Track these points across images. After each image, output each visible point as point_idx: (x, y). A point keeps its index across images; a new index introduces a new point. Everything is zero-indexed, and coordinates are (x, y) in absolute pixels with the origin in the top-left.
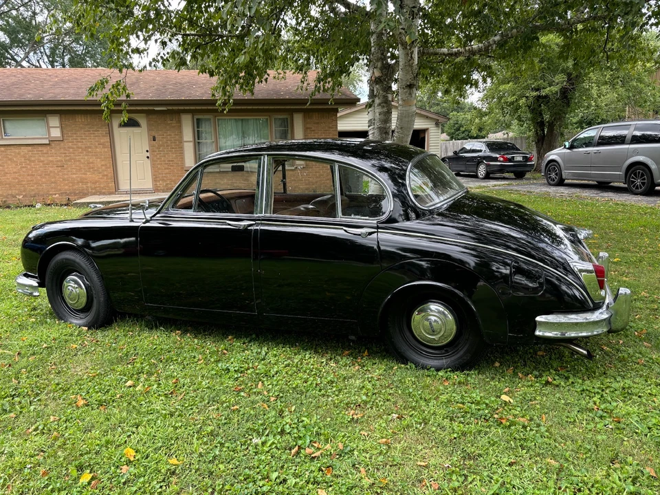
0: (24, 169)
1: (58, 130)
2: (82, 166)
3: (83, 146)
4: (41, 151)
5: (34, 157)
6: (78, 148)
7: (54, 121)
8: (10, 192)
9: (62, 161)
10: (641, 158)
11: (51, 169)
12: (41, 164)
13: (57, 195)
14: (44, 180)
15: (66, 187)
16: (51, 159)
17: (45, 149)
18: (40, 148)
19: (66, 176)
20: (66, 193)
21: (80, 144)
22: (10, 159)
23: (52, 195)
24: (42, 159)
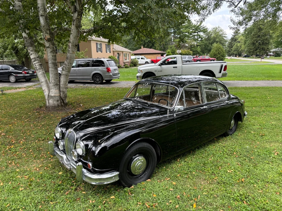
10: (99, 72)
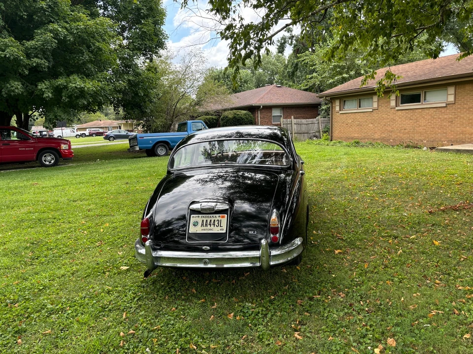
0: (429, 124)
1: (453, 96)
2: (464, 121)
3: (468, 107)
4: (441, 111)
5: (436, 115)
6: (464, 108)
7: (451, 90)
8: (420, 138)
9: (452, 118)
11: (445, 124)
12: (439, 120)
13: (446, 142)
14: (439, 131)
15: (452, 137)
16: (446, 116)
17: (443, 110)
18: (440, 109)
19: (453, 129)
20: (451, 140)
21: (465, 106)
22: (423, 117)
23: (443, 141)
24: (440, 116)
